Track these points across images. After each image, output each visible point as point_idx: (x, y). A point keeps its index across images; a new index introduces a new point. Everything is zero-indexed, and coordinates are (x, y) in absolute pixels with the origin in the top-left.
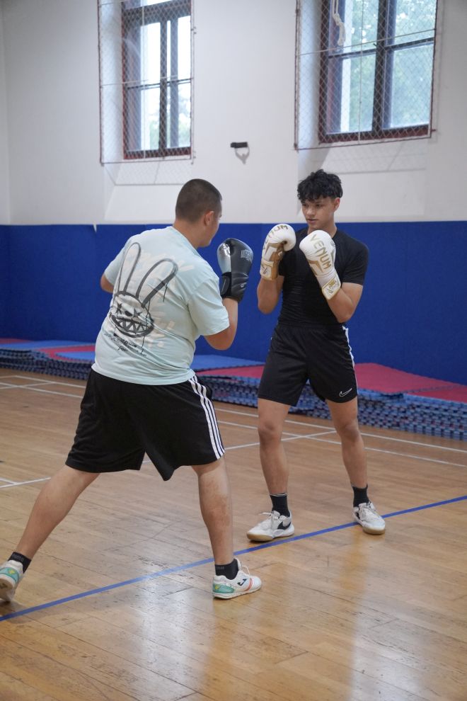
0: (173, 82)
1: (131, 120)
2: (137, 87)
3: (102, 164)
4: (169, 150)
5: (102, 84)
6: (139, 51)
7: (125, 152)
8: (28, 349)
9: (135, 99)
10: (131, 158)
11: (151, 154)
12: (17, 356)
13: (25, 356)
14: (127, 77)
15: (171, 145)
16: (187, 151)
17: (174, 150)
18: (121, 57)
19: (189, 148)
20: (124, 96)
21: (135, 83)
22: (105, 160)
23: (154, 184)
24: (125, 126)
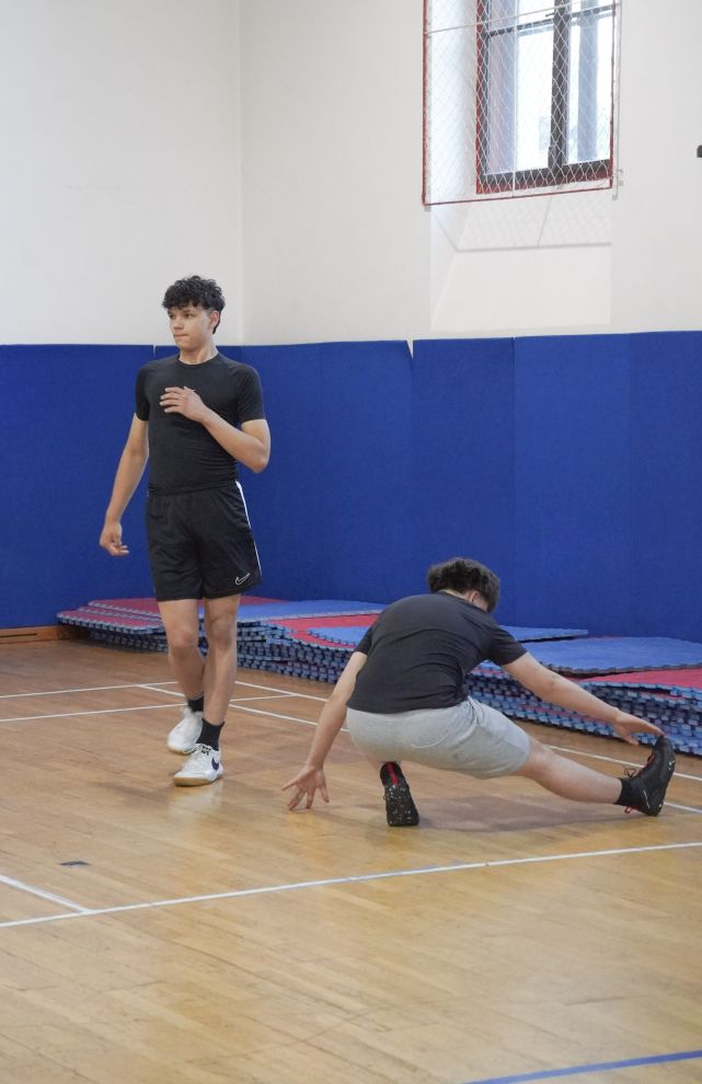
0: (586, 13)
1: (494, 106)
2: (510, 30)
3: (427, 205)
4: (574, 167)
5: (429, 30)
7: (479, 177)
8: (252, 620)
9: (505, 55)
10: (495, 191)
11: (527, 179)
14: (488, 8)
15: (580, 155)
16: (602, 170)
17: (585, 165)
19: (609, 162)
20: (483, 51)
21: (505, 21)
22: (432, 198)
23: (538, 247)
24: (482, 119)
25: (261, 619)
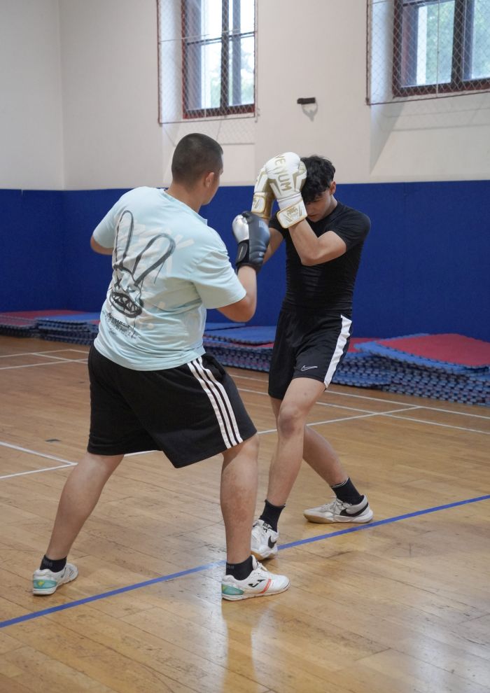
0: (235, 36)
1: (190, 78)
2: (197, 42)
3: (161, 124)
4: (231, 108)
5: (160, 40)
6: (200, 5)
7: (184, 111)
8: (83, 322)
9: (195, 55)
10: (191, 118)
11: (212, 112)
12: (72, 328)
13: (81, 328)
14: (186, 32)
15: (234, 102)
16: (250, 109)
17: (236, 107)
18: (180, 12)
19: (253, 106)
20: (184, 52)
21: (195, 39)
22: (163, 120)
24: (184, 84)
25: (88, 321)
